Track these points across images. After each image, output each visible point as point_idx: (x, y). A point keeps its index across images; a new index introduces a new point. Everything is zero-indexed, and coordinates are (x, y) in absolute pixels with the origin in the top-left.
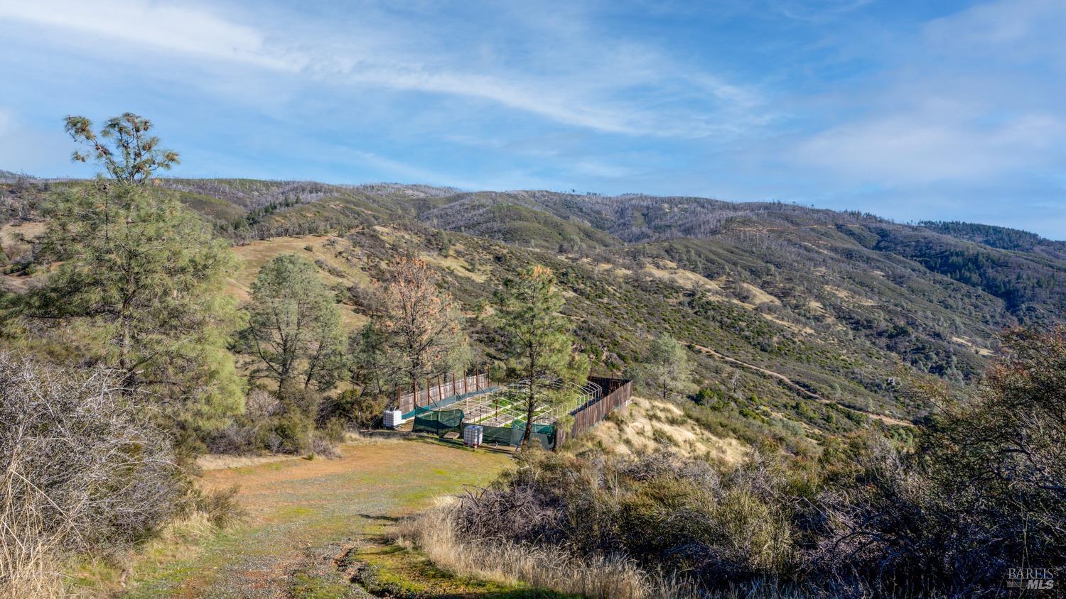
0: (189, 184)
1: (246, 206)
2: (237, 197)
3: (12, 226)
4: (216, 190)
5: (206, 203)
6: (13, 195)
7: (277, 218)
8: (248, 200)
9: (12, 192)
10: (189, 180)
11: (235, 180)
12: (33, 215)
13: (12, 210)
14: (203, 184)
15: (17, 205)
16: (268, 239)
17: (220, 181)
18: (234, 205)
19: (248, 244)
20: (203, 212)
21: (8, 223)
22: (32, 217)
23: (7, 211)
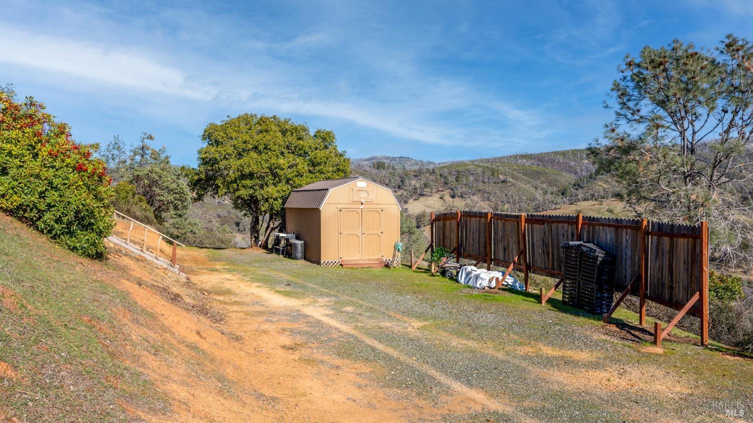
0: (531, 159)
1: (576, 173)
2: (569, 166)
3: (414, 200)
4: (552, 162)
5: (541, 174)
6: (416, 178)
7: (599, 183)
8: (578, 168)
9: (416, 176)
10: (531, 155)
11: (568, 151)
12: (426, 191)
13: (414, 189)
14: (542, 157)
15: (418, 185)
16: (576, 203)
17: (556, 153)
18: (564, 174)
19: (559, 209)
20: (539, 181)
21: (412, 198)
22: (425, 193)
23: (412, 190)
